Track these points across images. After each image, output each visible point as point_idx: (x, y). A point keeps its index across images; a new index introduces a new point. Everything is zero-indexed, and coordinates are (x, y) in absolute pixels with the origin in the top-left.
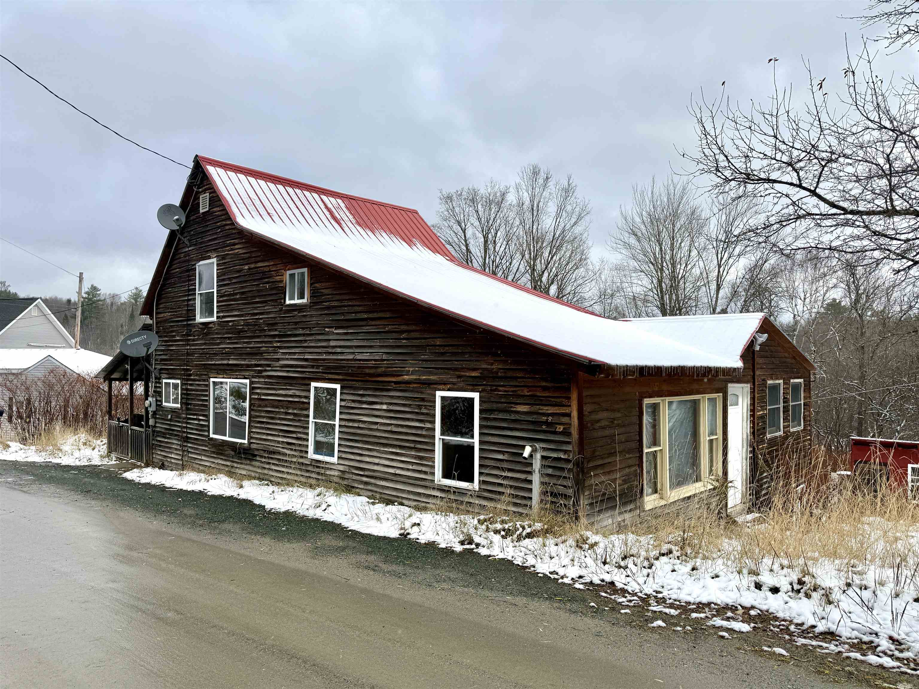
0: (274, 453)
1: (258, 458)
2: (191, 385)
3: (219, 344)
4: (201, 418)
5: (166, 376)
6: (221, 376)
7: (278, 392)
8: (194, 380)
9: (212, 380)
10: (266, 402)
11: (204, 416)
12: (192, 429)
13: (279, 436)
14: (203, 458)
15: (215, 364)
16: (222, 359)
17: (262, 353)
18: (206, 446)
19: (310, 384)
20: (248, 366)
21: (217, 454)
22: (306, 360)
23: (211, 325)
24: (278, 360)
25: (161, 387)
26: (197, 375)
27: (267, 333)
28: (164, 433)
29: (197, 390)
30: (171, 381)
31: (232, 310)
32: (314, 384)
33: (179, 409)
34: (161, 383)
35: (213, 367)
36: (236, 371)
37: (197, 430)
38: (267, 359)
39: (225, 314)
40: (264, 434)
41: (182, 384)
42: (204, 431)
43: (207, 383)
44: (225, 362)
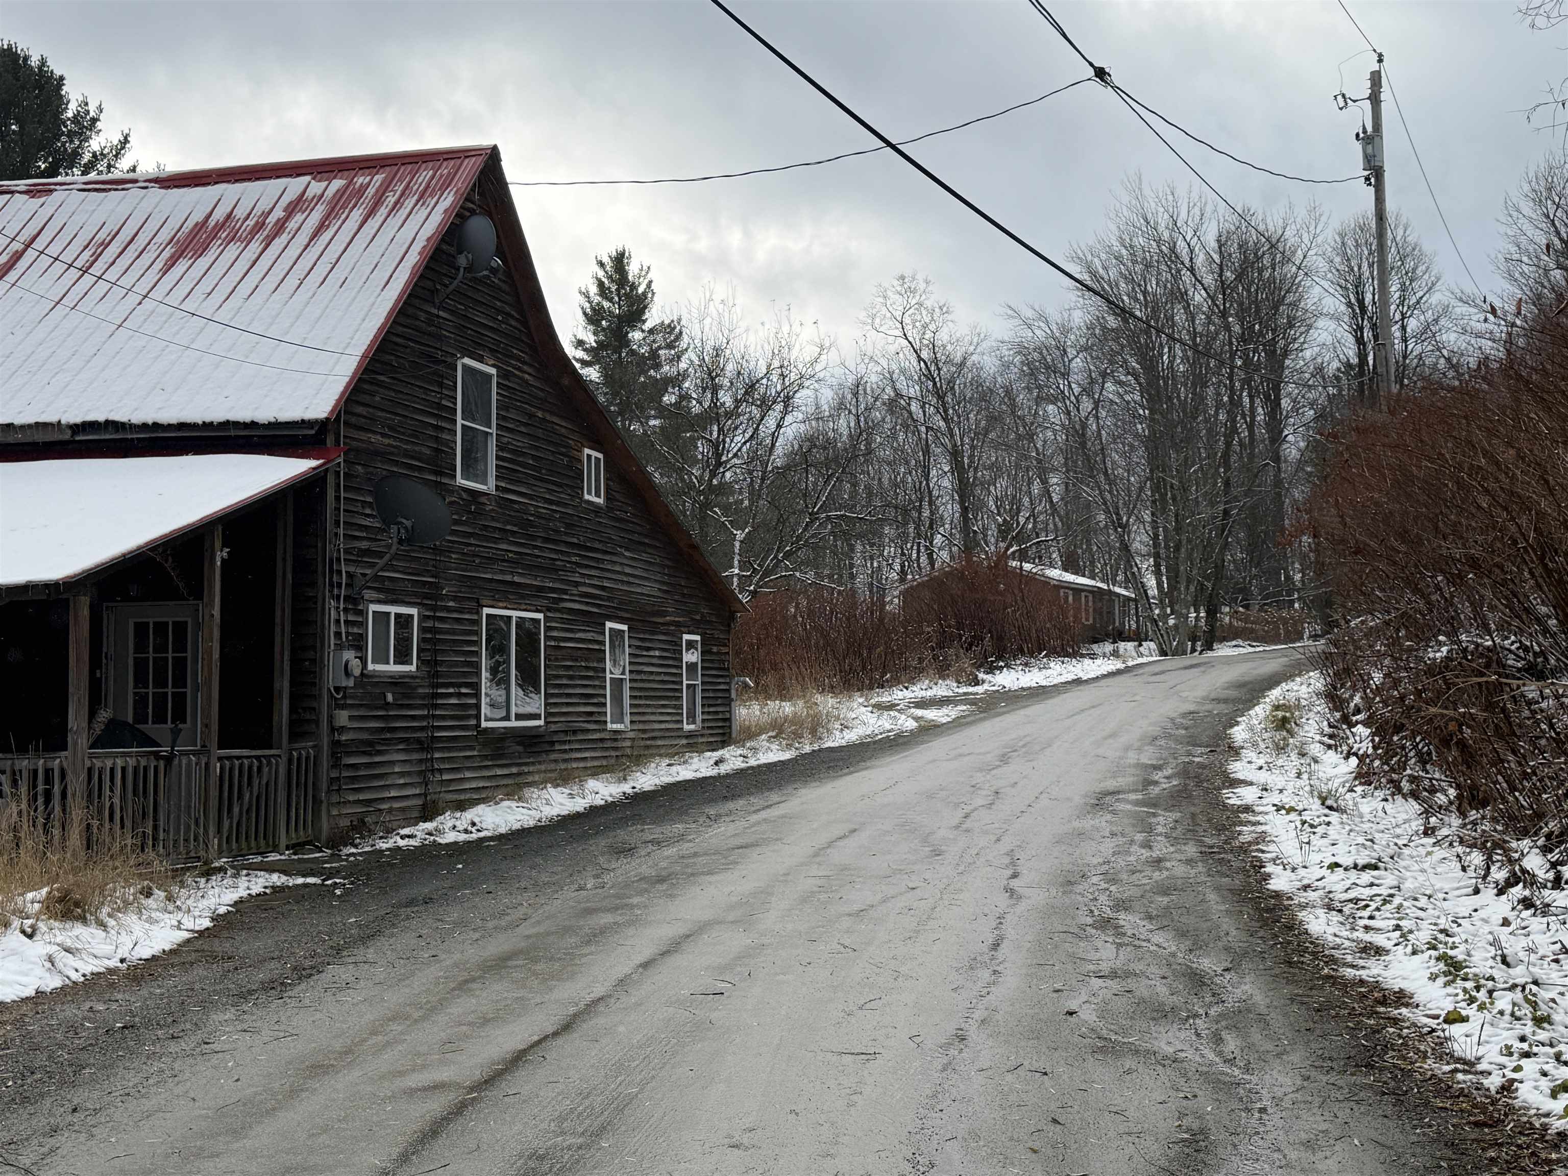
0: (575, 732)
1: (557, 747)
2: (442, 619)
3: (496, 540)
4: (464, 690)
5: (375, 595)
6: (501, 604)
7: (578, 635)
8: (448, 609)
9: (486, 611)
10: (564, 652)
11: (467, 685)
12: (443, 717)
13: (578, 704)
14: (468, 775)
15: (491, 580)
16: (502, 572)
17: (557, 570)
18: (472, 748)
19: (604, 624)
20: (541, 589)
21: (493, 757)
22: (603, 588)
23: (483, 500)
24: (577, 584)
25: (363, 624)
26: (455, 599)
27: (564, 538)
28: (370, 743)
29: (453, 632)
30: (393, 609)
31: (518, 482)
32: (609, 625)
33: (413, 677)
34: (363, 613)
35: (488, 586)
36: (523, 597)
37: (452, 717)
38: (563, 581)
39: (508, 486)
40: (562, 704)
41: (423, 618)
42: (468, 717)
43: (475, 617)
44: (508, 578)
